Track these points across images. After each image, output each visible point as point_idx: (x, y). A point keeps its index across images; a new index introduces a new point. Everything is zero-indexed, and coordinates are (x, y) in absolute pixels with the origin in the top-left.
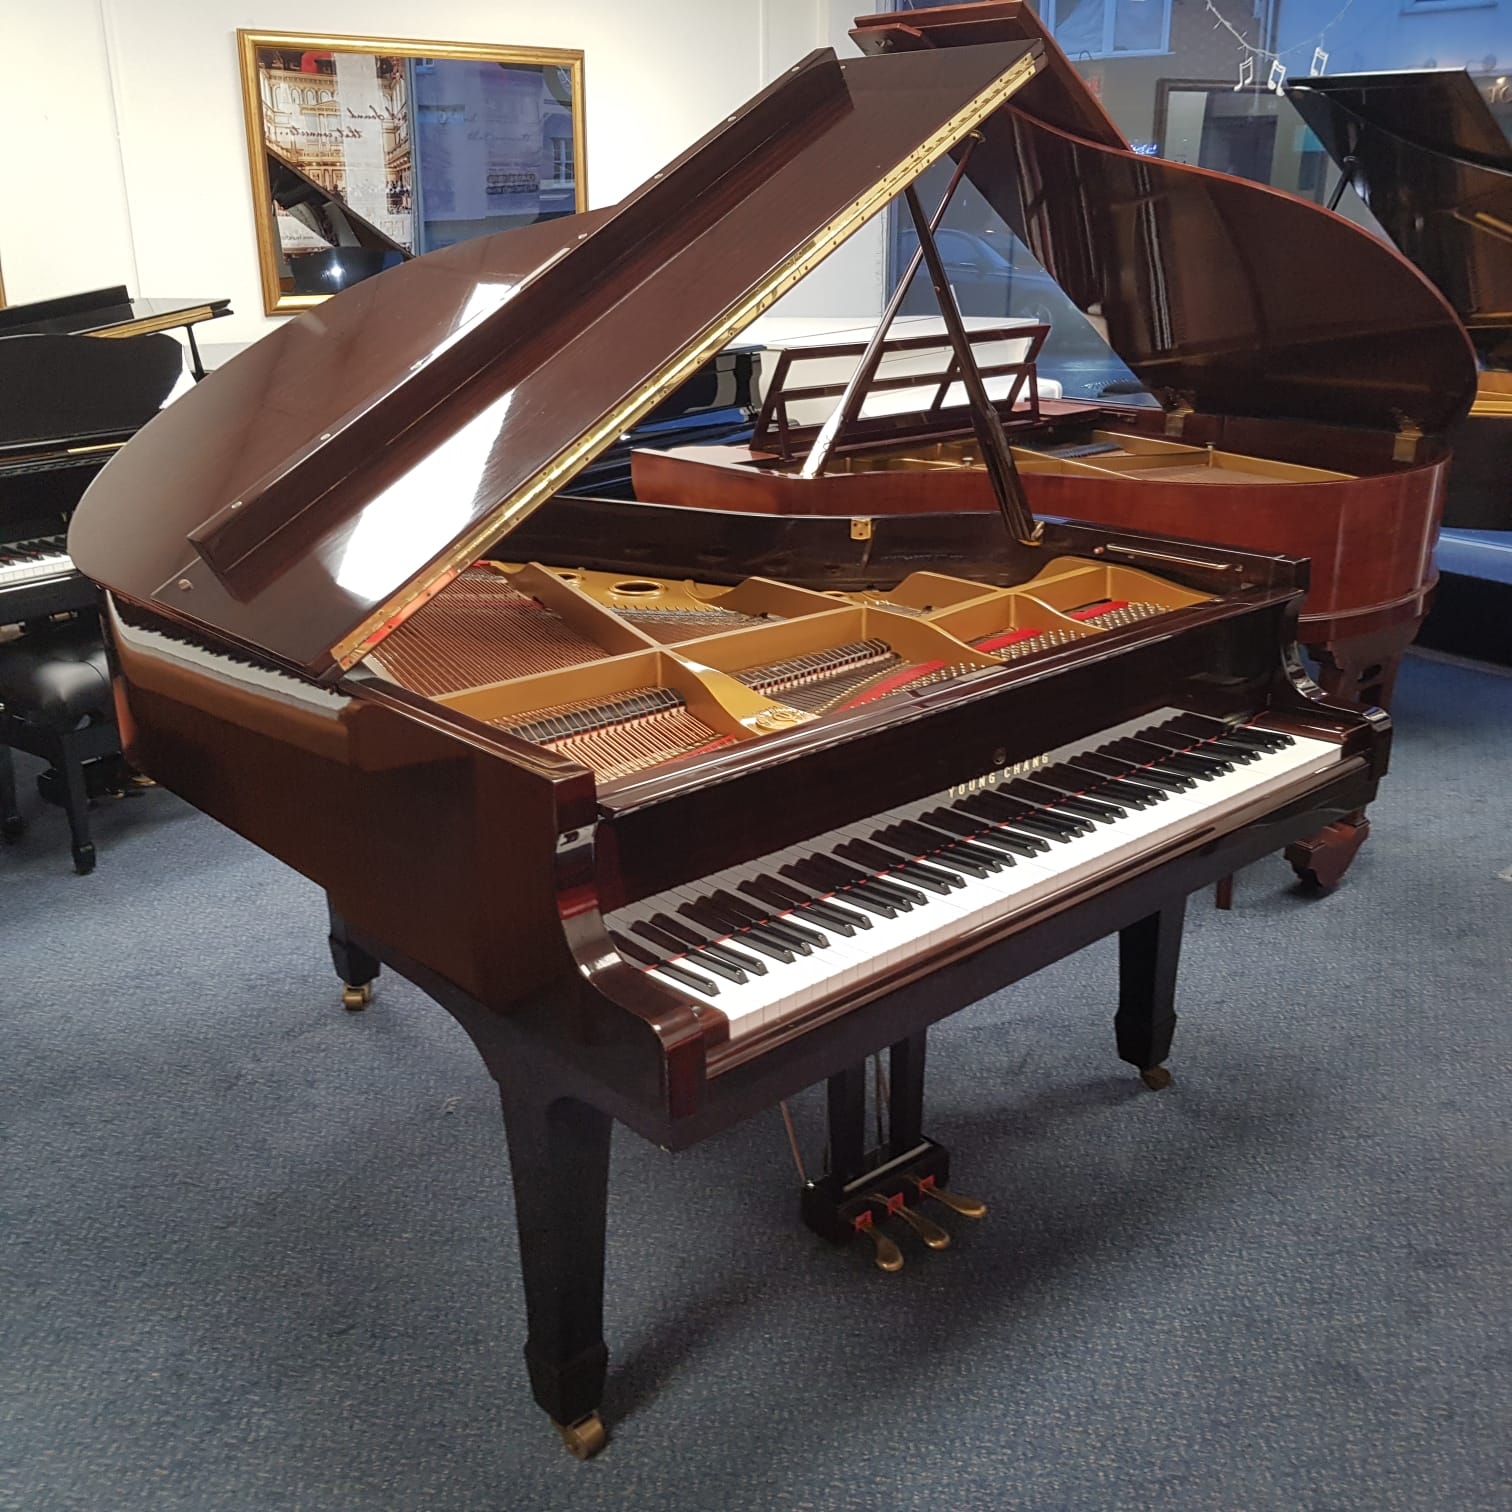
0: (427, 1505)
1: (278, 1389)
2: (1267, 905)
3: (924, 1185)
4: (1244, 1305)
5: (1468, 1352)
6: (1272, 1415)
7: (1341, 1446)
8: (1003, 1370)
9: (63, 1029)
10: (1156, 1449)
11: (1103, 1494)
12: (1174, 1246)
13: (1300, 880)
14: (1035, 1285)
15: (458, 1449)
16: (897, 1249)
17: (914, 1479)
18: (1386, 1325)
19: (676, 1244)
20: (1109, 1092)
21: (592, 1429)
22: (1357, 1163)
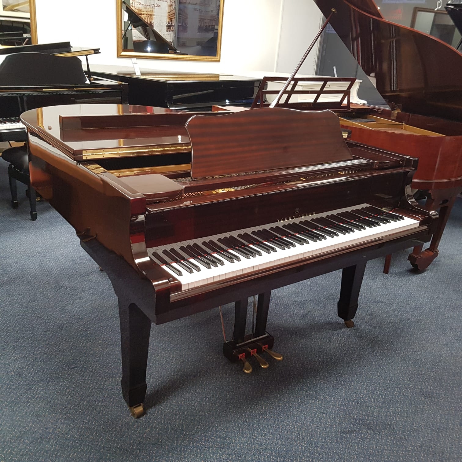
0: (84, 425)
1: (48, 383)
2: (400, 274)
3: (264, 348)
4: (361, 400)
5: (433, 426)
6: (361, 436)
7: (382, 450)
8: (276, 409)
9: (14, 266)
10: (320, 442)
11: (299, 454)
12: (342, 378)
13: (413, 267)
14: (294, 384)
15: (98, 410)
16: (251, 366)
17: (239, 440)
18: (407, 413)
19: (183, 355)
20: (333, 326)
21: (140, 409)
22: (410, 360)
